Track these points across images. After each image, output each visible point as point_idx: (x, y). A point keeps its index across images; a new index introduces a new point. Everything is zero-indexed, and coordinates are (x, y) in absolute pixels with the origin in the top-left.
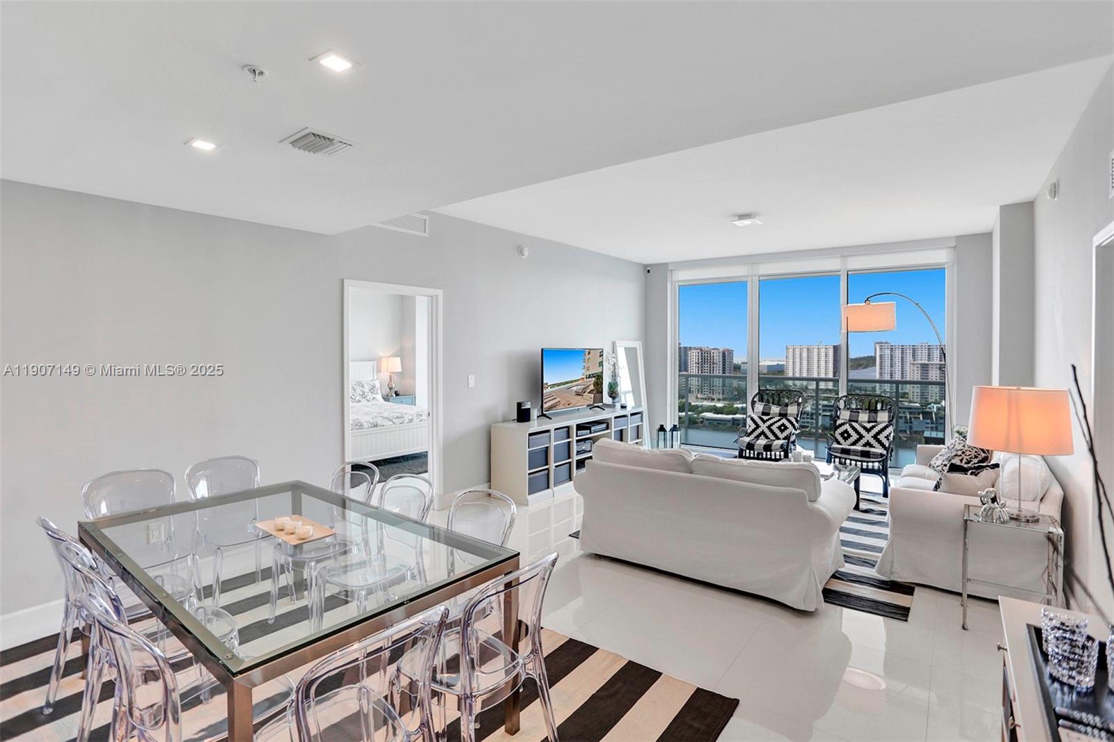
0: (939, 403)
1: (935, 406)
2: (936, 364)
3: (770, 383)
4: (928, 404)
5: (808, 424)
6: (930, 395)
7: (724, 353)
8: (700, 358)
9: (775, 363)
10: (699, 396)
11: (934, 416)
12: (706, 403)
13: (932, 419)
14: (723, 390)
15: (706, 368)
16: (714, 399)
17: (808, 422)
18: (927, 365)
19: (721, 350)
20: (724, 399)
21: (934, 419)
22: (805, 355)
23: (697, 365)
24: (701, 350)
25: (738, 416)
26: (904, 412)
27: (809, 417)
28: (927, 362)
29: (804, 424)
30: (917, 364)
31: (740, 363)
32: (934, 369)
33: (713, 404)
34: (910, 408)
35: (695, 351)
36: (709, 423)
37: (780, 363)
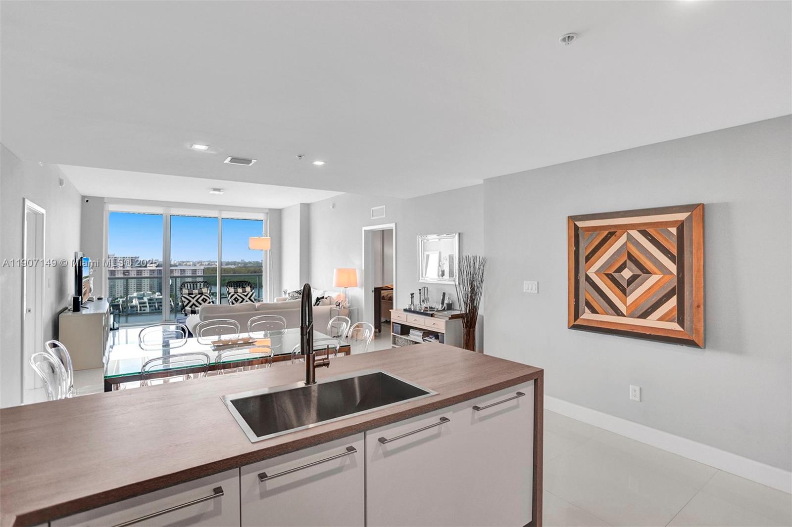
1: (121, 300)
2: (121, 270)
4: (116, 299)
6: (117, 292)
11: (121, 307)
13: (119, 309)
18: (114, 271)
21: (121, 309)
28: (113, 269)
32: (119, 274)
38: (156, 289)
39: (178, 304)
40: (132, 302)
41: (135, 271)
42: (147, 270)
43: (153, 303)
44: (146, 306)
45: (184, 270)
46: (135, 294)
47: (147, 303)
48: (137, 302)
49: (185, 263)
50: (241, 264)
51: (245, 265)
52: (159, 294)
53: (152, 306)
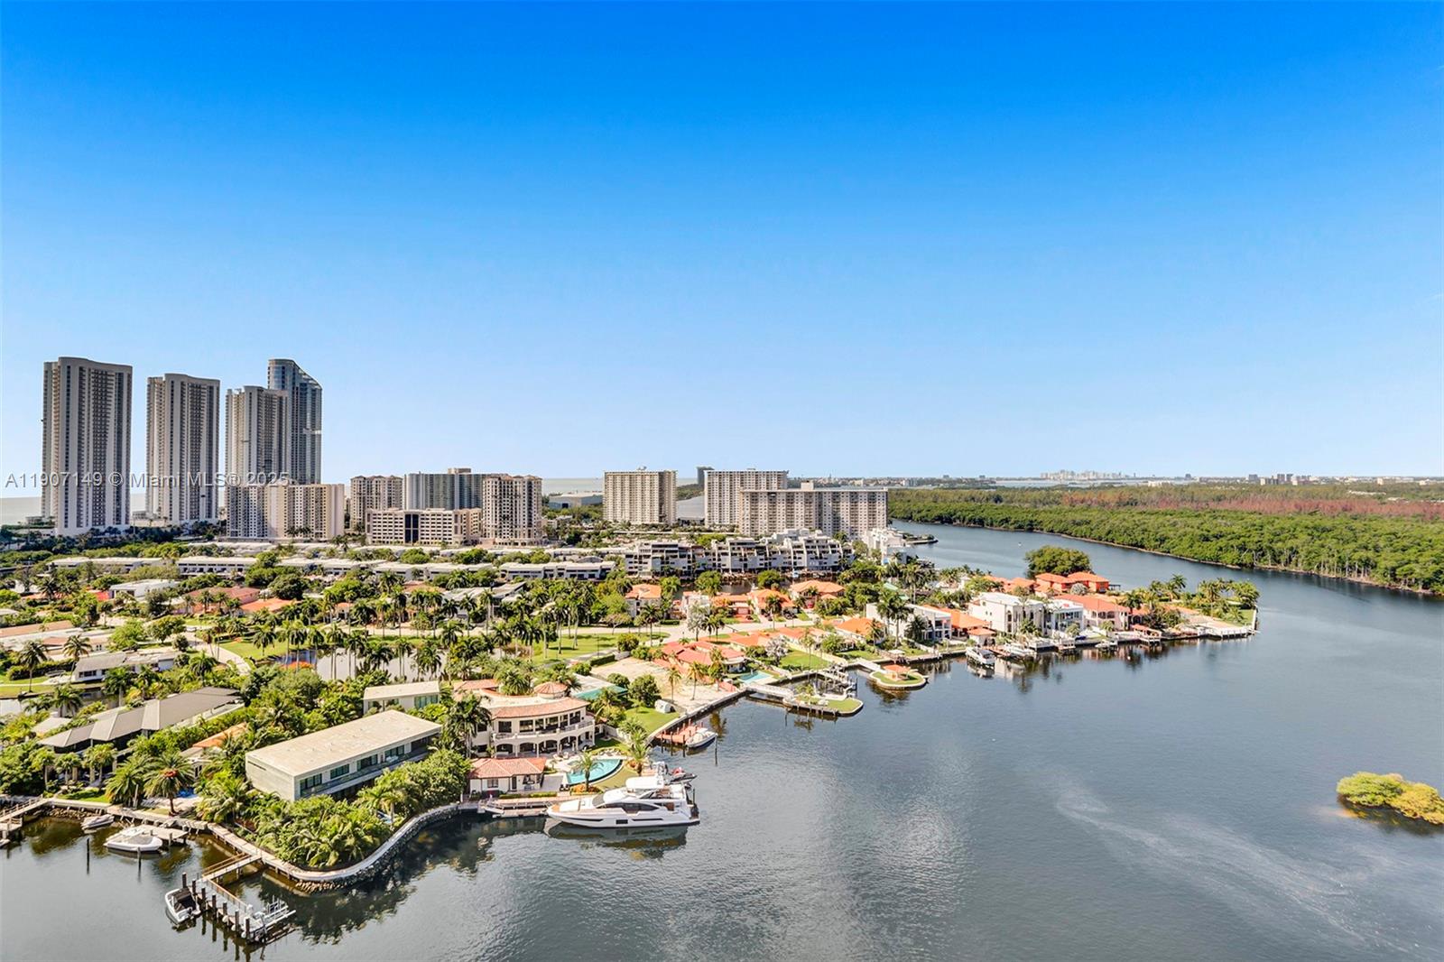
0: (770, 536)
1: (767, 539)
2: (766, 493)
3: (587, 520)
4: (759, 538)
5: (637, 570)
6: (760, 527)
7: (530, 483)
8: (498, 490)
9: (591, 494)
10: (498, 540)
11: (767, 550)
12: (508, 550)
14: (529, 531)
15: (506, 503)
16: (517, 544)
17: (636, 567)
18: (756, 493)
19: (526, 479)
20: (531, 543)
22: (627, 483)
23: (494, 499)
24: (500, 479)
25: (551, 565)
26: (739, 548)
27: (637, 560)
28: (754, 490)
29: (631, 570)
30: (747, 493)
31: (547, 495)
32: (764, 498)
33: (517, 550)
34: (745, 544)
35: (491, 480)
36: (514, 577)
37: (597, 494)
38: (813, 527)
39: (850, 551)
40: (782, 544)
41: (785, 495)
42: (801, 493)
43: (813, 547)
44: (802, 552)
45: (856, 493)
46: (786, 531)
47: (804, 547)
48: (790, 544)
49: (851, 482)
50: (945, 482)
51: (952, 484)
52: (820, 532)
53: (811, 552)
